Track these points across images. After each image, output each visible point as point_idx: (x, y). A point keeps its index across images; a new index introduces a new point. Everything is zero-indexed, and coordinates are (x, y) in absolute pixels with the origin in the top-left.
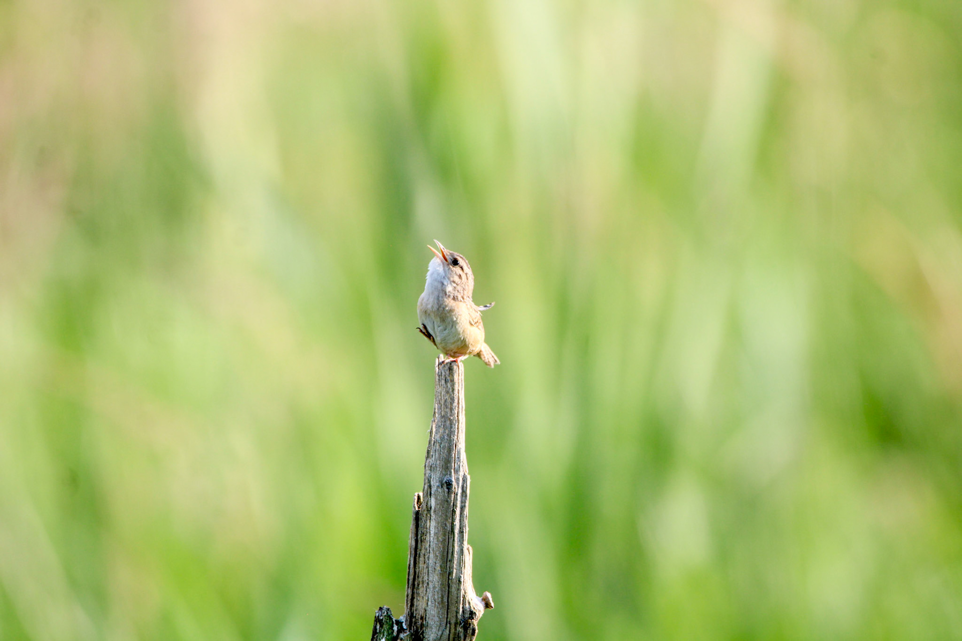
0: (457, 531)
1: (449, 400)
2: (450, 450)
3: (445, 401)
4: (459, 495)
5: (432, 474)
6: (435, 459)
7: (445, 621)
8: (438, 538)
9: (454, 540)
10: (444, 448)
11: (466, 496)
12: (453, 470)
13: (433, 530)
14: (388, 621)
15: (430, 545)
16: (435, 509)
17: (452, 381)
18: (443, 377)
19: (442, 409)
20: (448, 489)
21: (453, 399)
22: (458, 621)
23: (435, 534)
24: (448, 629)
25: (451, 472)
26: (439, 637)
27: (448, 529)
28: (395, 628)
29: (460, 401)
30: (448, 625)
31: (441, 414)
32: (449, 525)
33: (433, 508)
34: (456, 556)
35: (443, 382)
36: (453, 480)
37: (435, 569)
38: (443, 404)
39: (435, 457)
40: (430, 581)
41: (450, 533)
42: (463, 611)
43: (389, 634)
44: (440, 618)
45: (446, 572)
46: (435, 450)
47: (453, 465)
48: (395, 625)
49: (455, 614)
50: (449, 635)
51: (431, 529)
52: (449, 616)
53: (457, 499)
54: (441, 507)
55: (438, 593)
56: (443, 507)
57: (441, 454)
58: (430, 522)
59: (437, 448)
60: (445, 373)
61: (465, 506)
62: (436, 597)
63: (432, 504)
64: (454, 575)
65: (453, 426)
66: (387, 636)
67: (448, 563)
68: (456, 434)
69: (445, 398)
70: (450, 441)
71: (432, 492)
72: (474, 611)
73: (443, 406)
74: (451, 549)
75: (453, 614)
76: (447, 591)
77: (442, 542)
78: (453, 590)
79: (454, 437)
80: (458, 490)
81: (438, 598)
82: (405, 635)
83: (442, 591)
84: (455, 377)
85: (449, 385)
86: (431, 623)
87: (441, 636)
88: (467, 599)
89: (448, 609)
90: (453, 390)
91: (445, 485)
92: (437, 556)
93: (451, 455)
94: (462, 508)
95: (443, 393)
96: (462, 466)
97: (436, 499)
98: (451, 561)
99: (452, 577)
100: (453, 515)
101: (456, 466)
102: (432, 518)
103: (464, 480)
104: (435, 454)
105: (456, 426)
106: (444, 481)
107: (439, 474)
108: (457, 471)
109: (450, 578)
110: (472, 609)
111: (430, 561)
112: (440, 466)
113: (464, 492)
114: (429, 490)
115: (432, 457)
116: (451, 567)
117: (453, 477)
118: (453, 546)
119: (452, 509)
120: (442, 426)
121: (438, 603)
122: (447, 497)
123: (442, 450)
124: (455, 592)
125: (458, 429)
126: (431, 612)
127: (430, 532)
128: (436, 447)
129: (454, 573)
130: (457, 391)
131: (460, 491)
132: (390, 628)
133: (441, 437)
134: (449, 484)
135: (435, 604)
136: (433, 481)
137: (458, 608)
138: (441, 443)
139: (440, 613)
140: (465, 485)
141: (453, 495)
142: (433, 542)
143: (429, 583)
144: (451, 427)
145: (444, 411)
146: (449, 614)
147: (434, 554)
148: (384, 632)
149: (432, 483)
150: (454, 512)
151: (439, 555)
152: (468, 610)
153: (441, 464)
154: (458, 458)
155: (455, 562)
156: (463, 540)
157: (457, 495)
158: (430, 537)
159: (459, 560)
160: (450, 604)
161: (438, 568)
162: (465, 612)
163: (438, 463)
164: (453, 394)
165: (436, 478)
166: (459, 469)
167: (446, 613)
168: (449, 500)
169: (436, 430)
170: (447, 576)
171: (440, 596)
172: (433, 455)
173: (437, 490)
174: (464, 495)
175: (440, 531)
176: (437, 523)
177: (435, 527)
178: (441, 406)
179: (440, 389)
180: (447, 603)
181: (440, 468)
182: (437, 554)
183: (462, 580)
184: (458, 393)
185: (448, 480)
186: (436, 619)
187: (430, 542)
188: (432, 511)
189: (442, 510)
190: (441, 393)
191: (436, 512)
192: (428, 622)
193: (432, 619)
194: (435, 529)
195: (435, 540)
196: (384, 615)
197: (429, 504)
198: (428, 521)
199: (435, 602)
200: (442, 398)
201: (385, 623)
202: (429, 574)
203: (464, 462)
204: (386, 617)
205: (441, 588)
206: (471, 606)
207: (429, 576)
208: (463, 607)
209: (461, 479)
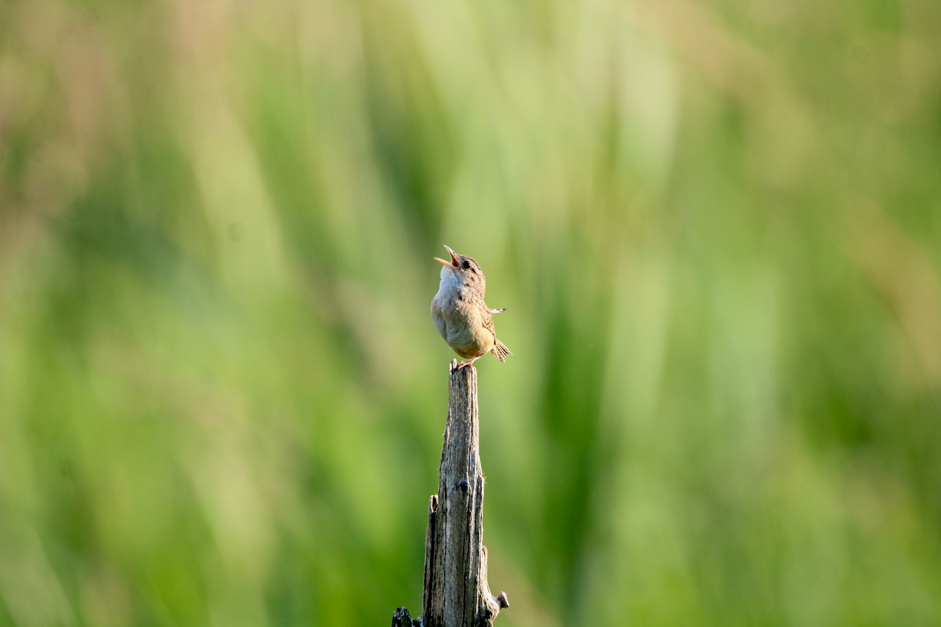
0: (472, 532)
1: (463, 404)
2: (464, 453)
3: (459, 405)
4: (474, 497)
5: (448, 477)
6: (450, 462)
7: (462, 621)
8: (453, 539)
9: (469, 541)
11: (481, 498)
12: (467, 473)
13: (449, 531)
14: (406, 621)
15: (446, 547)
16: (450, 511)
17: (466, 385)
18: (456, 382)
19: (456, 413)
20: (463, 491)
21: (466, 403)
22: (475, 620)
23: (451, 536)
25: (466, 475)
27: (464, 531)
29: (474, 405)
30: (465, 624)
31: (455, 418)
32: (464, 527)
33: (448, 510)
34: (471, 556)
35: (457, 386)
36: (468, 482)
37: (451, 570)
38: (457, 408)
39: (450, 460)
41: (466, 534)
42: (479, 611)
44: (457, 618)
45: (462, 572)
46: (450, 454)
47: (468, 467)
48: (413, 625)
49: (471, 614)
51: (447, 531)
52: (466, 616)
53: (472, 501)
55: (454, 593)
56: (458, 509)
57: (455, 457)
58: (446, 524)
59: (452, 451)
60: (459, 378)
61: (480, 508)
62: (453, 597)
63: (448, 507)
64: (470, 575)
65: (467, 429)
67: (464, 564)
68: (470, 437)
69: (459, 402)
70: (465, 444)
71: (448, 495)
72: (490, 610)
73: (457, 410)
74: (467, 550)
75: (469, 614)
76: (463, 591)
77: (458, 543)
78: (469, 590)
79: (468, 440)
80: (473, 492)
81: (455, 598)
83: (458, 591)
84: (468, 381)
85: (463, 389)
86: (448, 623)
88: (483, 598)
89: (464, 609)
90: (467, 394)
91: (460, 487)
92: (453, 557)
93: (466, 458)
94: (477, 510)
95: (456, 398)
96: (477, 468)
97: (451, 501)
98: (467, 561)
99: (468, 577)
100: (468, 517)
101: (470, 468)
102: (447, 520)
103: (479, 482)
104: (450, 458)
105: (471, 430)
106: (459, 484)
107: (454, 477)
108: (472, 473)
109: (466, 578)
110: (488, 608)
111: (447, 563)
113: (479, 494)
114: (445, 492)
115: (447, 460)
116: (467, 568)
117: (468, 480)
118: (469, 547)
119: (467, 511)
120: (457, 430)
121: (455, 603)
122: (462, 499)
123: (457, 454)
124: (472, 592)
125: (472, 432)
126: (448, 612)
127: (446, 534)
129: (470, 573)
130: (471, 394)
131: (475, 493)
133: (455, 441)
134: (464, 487)
135: (452, 604)
136: (448, 483)
137: (474, 608)
138: (456, 446)
139: (457, 613)
140: (480, 487)
141: (468, 497)
142: (449, 543)
143: (446, 583)
144: (465, 431)
146: (466, 613)
147: (450, 555)
149: (447, 485)
150: (469, 514)
151: (455, 556)
152: (484, 609)
153: (456, 467)
154: (473, 461)
155: (471, 563)
156: (479, 541)
157: (472, 497)
158: (446, 539)
159: (474, 561)
160: (466, 604)
161: (454, 569)
162: (481, 611)
163: (453, 465)
164: (467, 398)
165: (451, 481)
166: (474, 472)
167: (462, 613)
168: (464, 502)
169: (451, 434)
170: (463, 577)
171: (457, 596)
172: (447, 458)
173: (452, 493)
174: (479, 497)
175: (456, 532)
176: (453, 524)
177: (451, 528)
178: (455, 410)
179: (454, 394)
180: (463, 603)
181: (455, 470)
182: (453, 556)
183: (478, 580)
184: (472, 397)
185: (463, 483)
186: (453, 619)
187: (446, 544)
188: (448, 514)
189: (457, 513)
190: (455, 398)
191: (452, 515)
192: (445, 623)
193: (449, 619)
194: (450, 531)
195: (451, 542)
196: (402, 615)
197: (445, 506)
198: (444, 523)
199: (452, 602)
200: (456, 402)
201: (403, 624)
202: (446, 575)
203: (478, 464)
204: (404, 618)
205: (457, 588)
206: (487, 606)
207: (446, 577)
208: (479, 607)
209: (475, 481)
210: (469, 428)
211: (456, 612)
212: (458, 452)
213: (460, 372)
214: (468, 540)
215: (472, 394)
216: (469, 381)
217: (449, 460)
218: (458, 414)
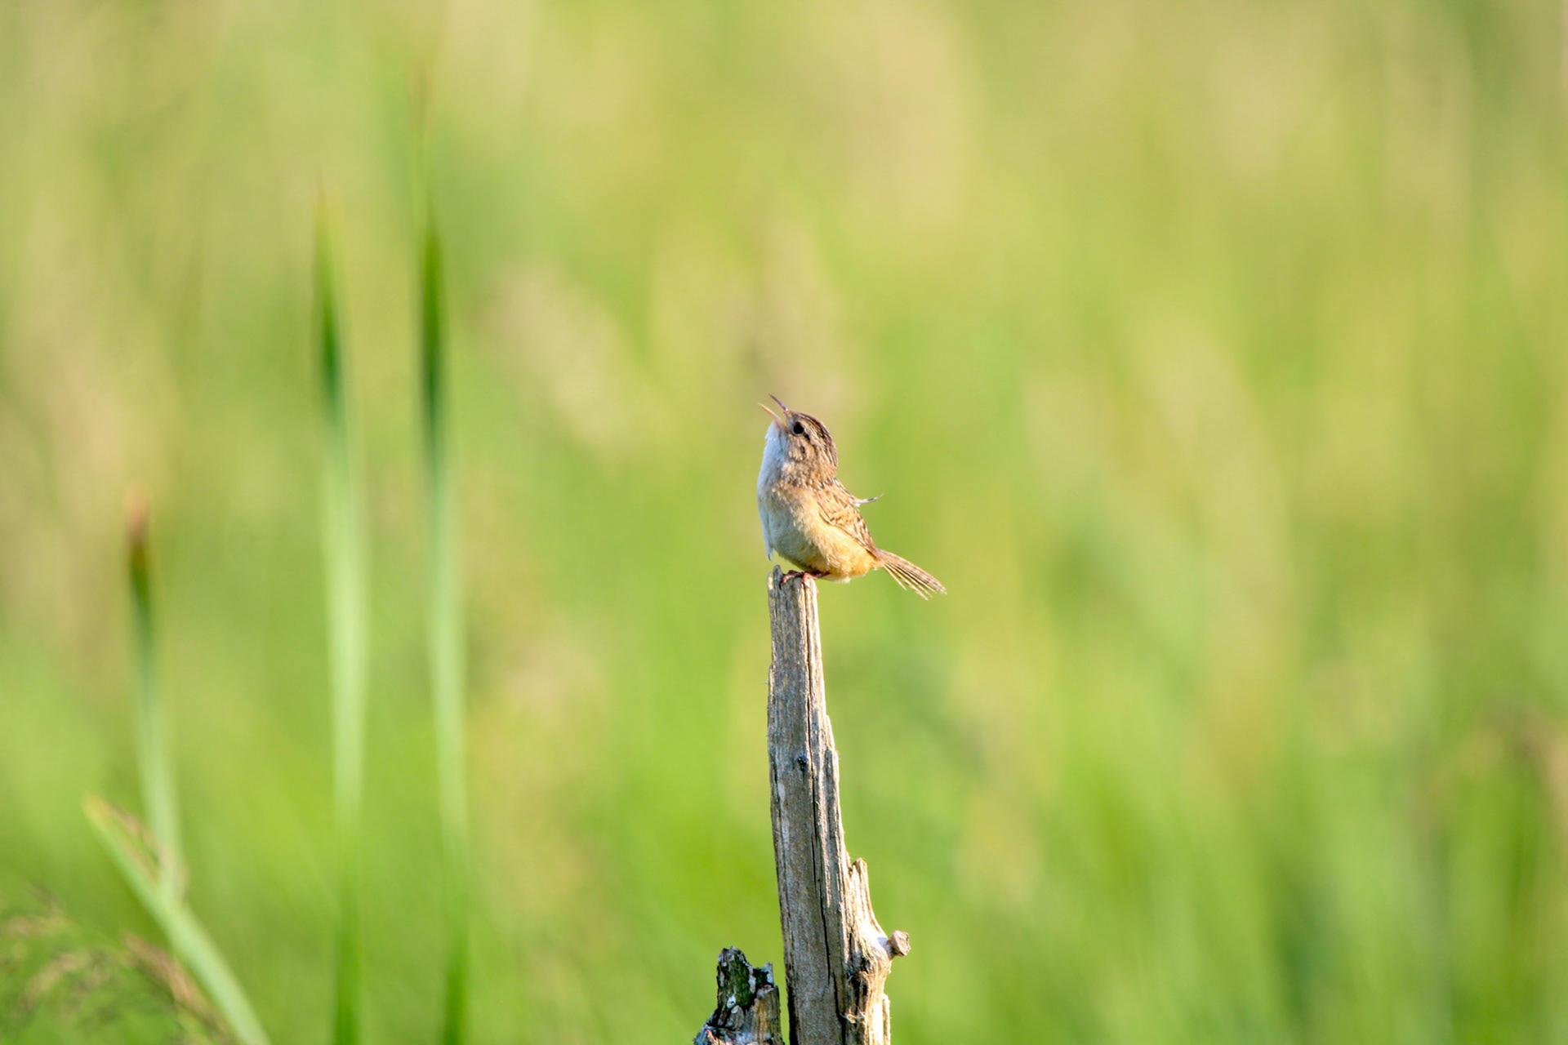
0: (824, 835)
1: (794, 636)
2: (800, 712)
3: (788, 637)
4: (821, 780)
5: (777, 748)
6: (778, 724)
7: (827, 972)
8: (797, 845)
9: (821, 849)
10: (791, 709)
11: (833, 783)
12: (807, 744)
13: (787, 832)
14: (739, 970)
15: (784, 856)
16: (786, 800)
17: (796, 606)
18: (781, 600)
19: (785, 649)
20: (803, 770)
21: (799, 635)
22: (845, 973)
23: (792, 839)
24: (832, 984)
25: (804, 746)
26: (820, 996)
27: (810, 832)
28: (752, 981)
29: (811, 638)
30: (832, 979)
31: (783, 656)
32: (810, 826)
33: (782, 799)
34: (827, 873)
35: (783, 608)
36: (809, 757)
37: (798, 892)
38: (785, 641)
39: (778, 722)
40: (793, 911)
41: (814, 838)
42: (851, 959)
43: (742, 991)
44: (818, 968)
45: (817, 898)
46: (778, 712)
47: (807, 734)
48: (751, 976)
49: (839, 962)
50: (836, 993)
51: (783, 831)
52: (831, 965)
53: (818, 787)
54: (796, 798)
55: (809, 930)
56: (799, 798)
57: (787, 717)
58: (780, 820)
59: (781, 708)
60: (786, 594)
61: (833, 798)
62: (807, 935)
63: (780, 794)
64: (828, 902)
65: (802, 675)
66: (737, 992)
67: (818, 884)
68: (807, 687)
69: (788, 633)
70: (799, 697)
71: (778, 775)
72: (868, 958)
73: (785, 645)
74: (819, 862)
75: (836, 961)
76: (822, 926)
77: (804, 851)
78: (830, 924)
79: (804, 691)
80: (818, 773)
81: (811, 936)
82: (766, 991)
83: (815, 926)
84: (799, 600)
85: (792, 613)
86: (804, 975)
87: (823, 995)
88: (856, 939)
89: (828, 954)
90: (798, 620)
91: (798, 764)
92: (800, 873)
93: (803, 720)
94: (830, 801)
95: (783, 624)
96: (823, 736)
97: (787, 785)
98: (821, 881)
99: (826, 905)
100: (814, 811)
101: (812, 736)
102: (782, 814)
103: (828, 757)
104: (778, 718)
105: (807, 676)
106: (795, 759)
107: (788, 748)
108: (814, 744)
109: (824, 906)
110: (865, 955)
111: (789, 880)
112: (788, 735)
113: (829, 776)
114: (773, 771)
115: (774, 721)
116: (823, 891)
117: (809, 754)
118: (822, 859)
119: (812, 802)
120: (787, 675)
121: (812, 945)
122: (802, 783)
123: (789, 712)
124: (835, 929)
125: (810, 679)
126: (802, 958)
127: (782, 836)
128: (778, 706)
129: (828, 899)
130: (805, 621)
131: (822, 775)
132: (742, 982)
133: (784, 691)
134: (803, 764)
135: (807, 947)
136: (778, 757)
137: (842, 954)
138: (787, 701)
139: (817, 960)
140: (829, 766)
141: (811, 781)
142: (789, 851)
143: (791, 913)
144: (799, 677)
145: (788, 653)
146: (831, 961)
147: (793, 869)
148: (732, 986)
149: (777, 761)
150: (815, 806)
151: (802, 872)
152: (859, 956)
153: (790, 733)
154: (815, 724)
155: (828, 883)
156: (837, 850)
157: (817, 780)
158: (783, 843)
159: (833, 879)
160: (830, 948)
161: (804, 892)
162: (854, 959)
163: (784, 730)
164: (799, 626)
165: (783, 755)
166: (818, 741)
167: (826, 961)
168: (805, 787)
169: (776, 681)
170: (819, 904)
171: (814, 934)
172: (774, 719)
173: (786, 773)
174: (831, 781)
175: (800, 835)
176: (793, 822)
177: (790, 828)
178: (783, 644)
179: (779, 619)
180: (825, 946)
181: (788, 738)
182: (800, 870)
183: (843, 911)
184: (807, 625)
185: (801, 758)
186: (813, 969)
187: (784, 851)
188: (782, 805)
189: (797, 804)
190: (781, 625)
191: (789, 807)
192: (797, 974)
193: (804, 969)
194: (790, 831)
195: (792, 849)
196: (730, 960)
197: (775, 793)
198: (778, 818)
199: (807, 943)
200: (784, 632)
201: (733, 972)
202: (789, 899)
203: (826, 731)
204: (735, 965)
205: (813, 922)
206: (863, 951)
207: (790, 904)
208: (851, 953)
209: (821, 756)
210: (804, 674)
211: (815, 958)
212: (791, 710)
213: (787, 586)
214: (819, 847)
215: (807, 620)
216: (801, 601)
217: (776, 721)
218: (787, 650)
